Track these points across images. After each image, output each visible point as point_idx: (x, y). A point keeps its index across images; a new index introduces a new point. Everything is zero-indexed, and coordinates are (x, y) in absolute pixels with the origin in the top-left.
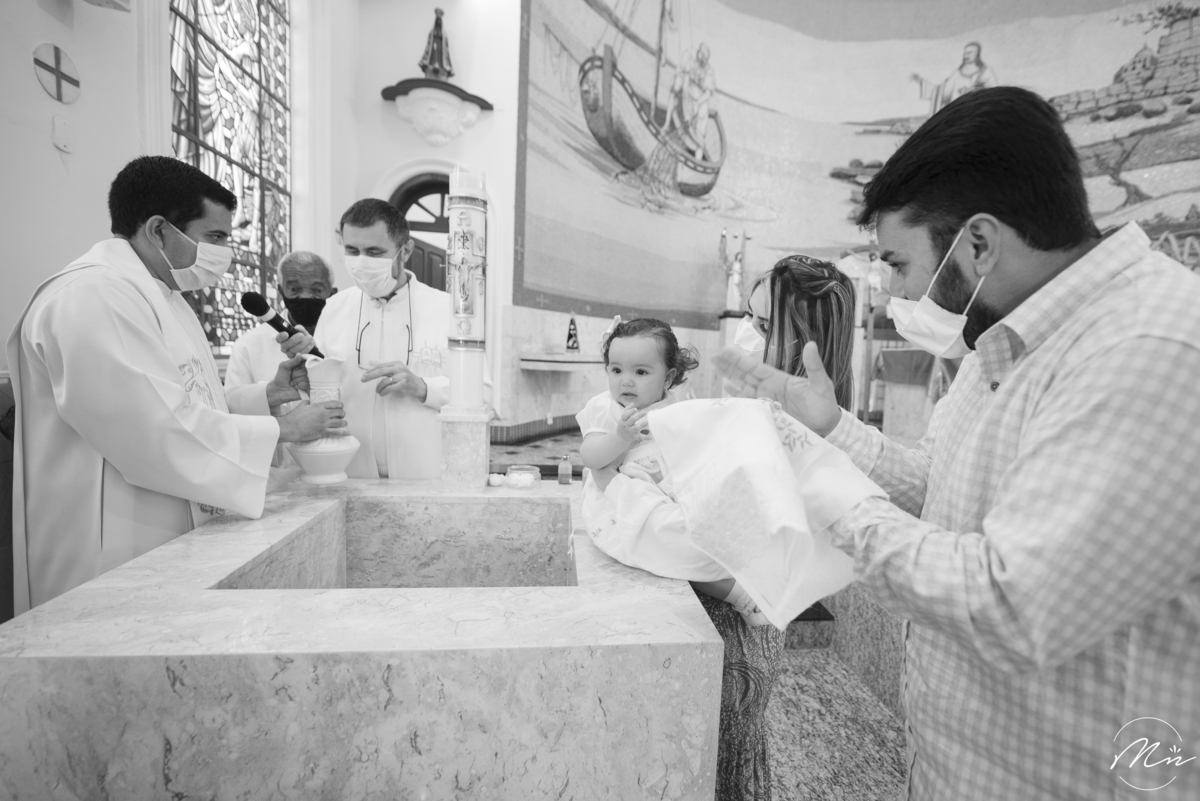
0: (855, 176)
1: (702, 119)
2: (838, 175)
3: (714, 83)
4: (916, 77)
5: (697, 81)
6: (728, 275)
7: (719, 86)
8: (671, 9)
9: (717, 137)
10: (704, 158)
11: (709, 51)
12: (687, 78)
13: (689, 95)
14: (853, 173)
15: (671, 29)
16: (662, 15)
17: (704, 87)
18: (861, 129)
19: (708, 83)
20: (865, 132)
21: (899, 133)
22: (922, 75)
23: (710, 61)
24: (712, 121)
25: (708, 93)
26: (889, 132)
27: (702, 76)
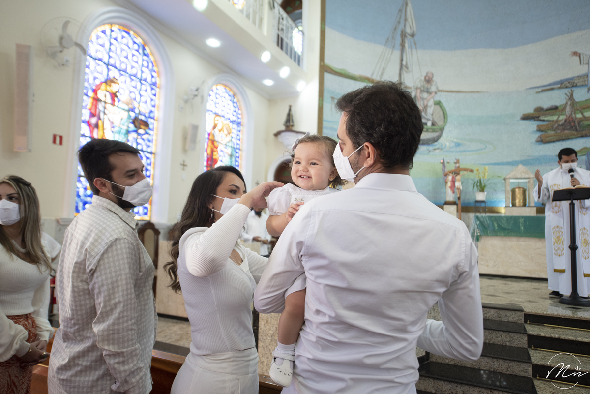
0: (539, 117)
1: (431, 107)
2: (526, 117)
3: (437, 88)
4: (575, 53)
5: (425, 90)
6: (446, 183)
7: (440, 88)
8: (407, 64)
9: (441, 113)
10: (433, 125)
11: (433, 74)
12: (419, 91)
13: (421, 98)
14: (537, 115)
15: (406, 72)
16: (401, 69)
17: (430, 91)
18: (540, 90)
19: (433, 89)
20: (543, 91)
21: (567, 87)
22: (579, 51)
23: (434, 79)
24: (438, 107)
25: (433, 94)
26: (560, 88)
27: (429, 86)
